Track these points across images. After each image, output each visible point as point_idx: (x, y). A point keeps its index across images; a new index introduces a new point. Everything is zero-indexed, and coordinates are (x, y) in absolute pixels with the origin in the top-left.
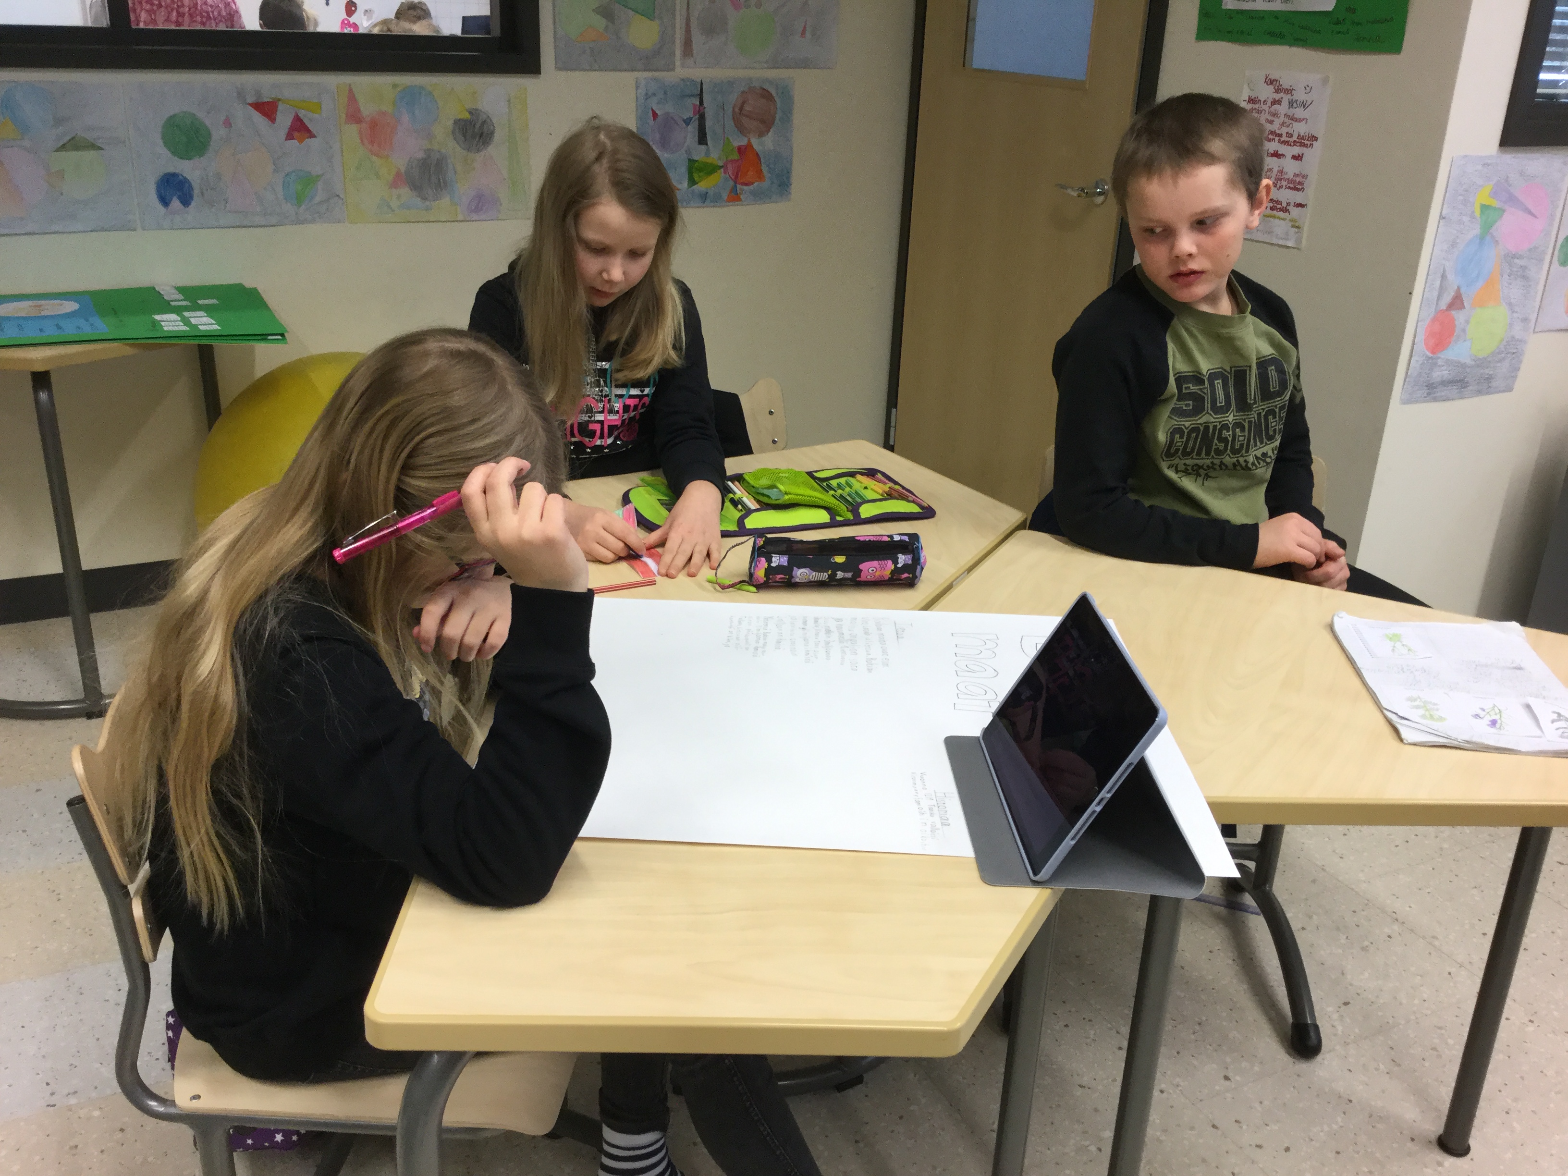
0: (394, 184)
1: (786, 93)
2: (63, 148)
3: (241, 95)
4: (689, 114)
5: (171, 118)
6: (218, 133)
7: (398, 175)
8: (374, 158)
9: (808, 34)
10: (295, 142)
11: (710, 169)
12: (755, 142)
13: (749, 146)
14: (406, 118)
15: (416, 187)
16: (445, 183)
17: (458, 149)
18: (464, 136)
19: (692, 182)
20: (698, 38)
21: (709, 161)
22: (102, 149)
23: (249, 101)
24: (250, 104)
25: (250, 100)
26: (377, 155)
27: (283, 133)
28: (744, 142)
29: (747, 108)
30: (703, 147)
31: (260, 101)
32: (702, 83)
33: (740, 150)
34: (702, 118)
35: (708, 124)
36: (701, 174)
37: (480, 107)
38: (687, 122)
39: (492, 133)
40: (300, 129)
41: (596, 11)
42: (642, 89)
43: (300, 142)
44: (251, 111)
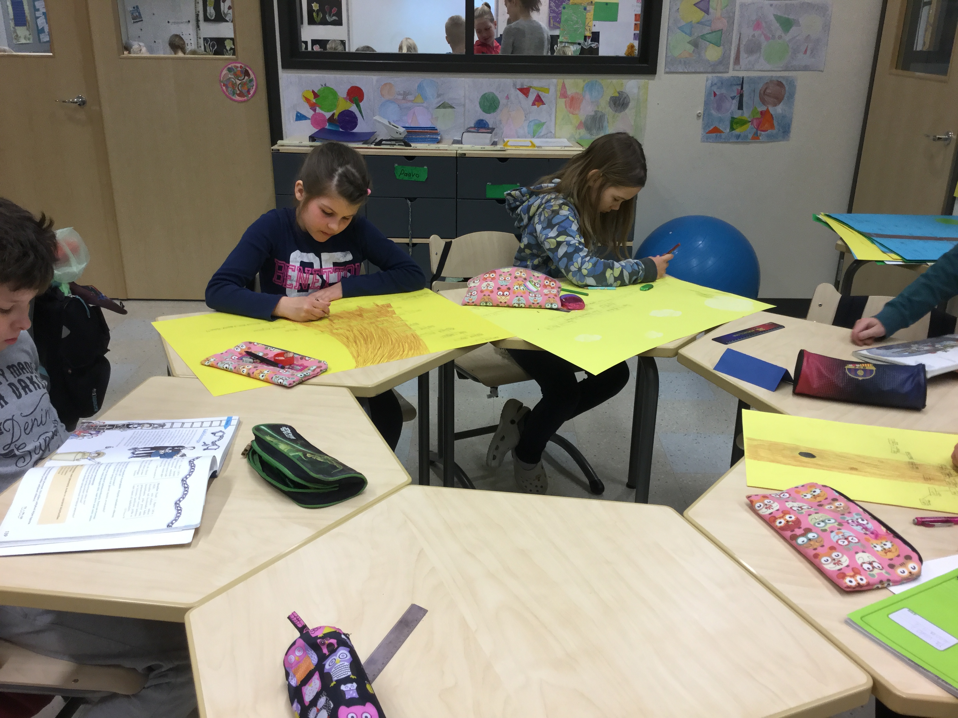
0: (578, 127)
1: (792, 83)
2: (439, 107)
3: (515, 85)
4: (734, 94)
5: (484, 94)
6: (503, 101)
7: (581, 123)
8: (571, 115)
9: (809, 52)
10: (536, 106)
11: (743, 123)
12: (771, 110)
13: (768, 111)
14: (588, 96)
15: (589, 128)
16: (602, 127)
17: (611, 111)
18: (615, 104)
19: (732, 129)
20: (743, 55)
21: (743, 118)
22: (454, 108)
23: (518, 87)
24: (518, 89)
26: (573, 114)
27: (531, 103)
28: (764, 108)
29: (768, 91)
30: (740, 111)
31: (523, 87)
32: (743, 78)
33: (761, 113)
34: (741, 96)
35: (745, 99)
36: (738, 125)
37: (624, 91)
38: (733, 98)
39: (629, 103)
40: (539, 100)
41: (689, 43)
42: (710, 82)
43: (538, 106)
44: (518, 91)
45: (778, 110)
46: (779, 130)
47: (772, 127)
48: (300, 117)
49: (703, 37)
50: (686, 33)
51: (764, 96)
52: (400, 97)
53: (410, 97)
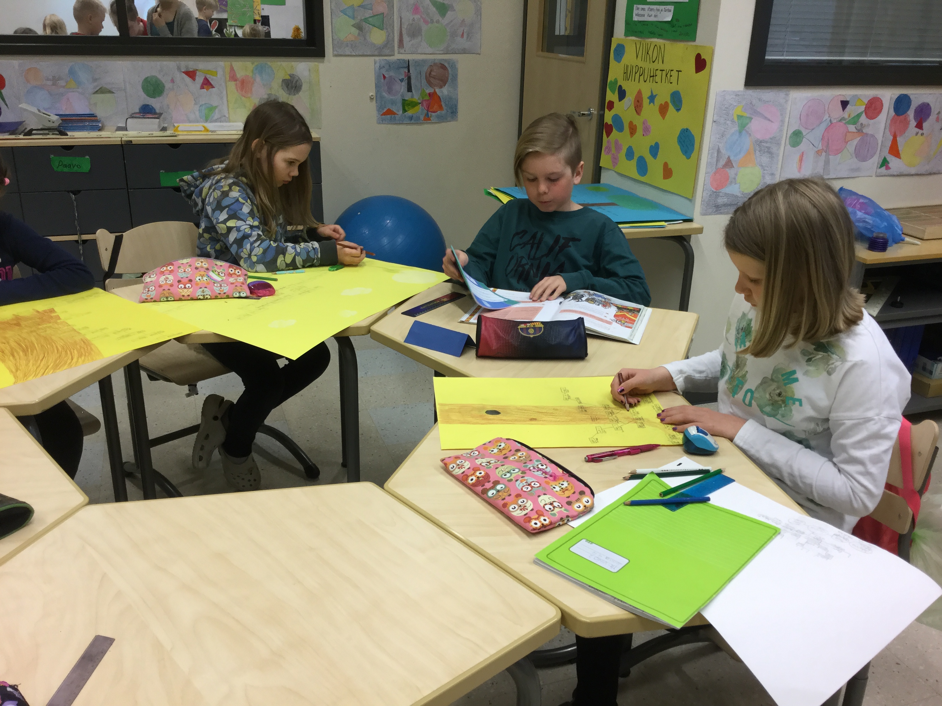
1: (453, 65)
2: (96, 92)
3: (179, 68)
4: (403, 77)
5: (147, 78)
6: (168, 85)
8: (243, 98)
9: (465, 35)
11: (413, 104)
12: (437, 90)
13: (435, 93)
14: (258, 79)
17: (284, 94)
18: (287, 87)
19: (405, 111)
20: (406, 39)
21: (414, 100)
22: (113, 93)
23: (183, 70)
24: (183, 72)
26: (245, 97)
27: (199, 86)
28: (432, 91)
29: (433, 73)
30: (410, 93)
31: (188, 70)
32: (409, 61)
33: (429, 94)
34: (409, 79)
35: (413, 82)
36: (410, 107)
37: (295, 73)
38: (402, 80)
39: (301, 86)
40: (207, 84)
41: (353, 26)
42: (378, 65)
43: (207, 90)
44: (184, 75)
45: (444, 92)
46: (448, 111)
47: (441, 108)
49: (366, 20)
50: (349, 16)
51: (430, 78)
52: (49, 83)
53: (62, 83)
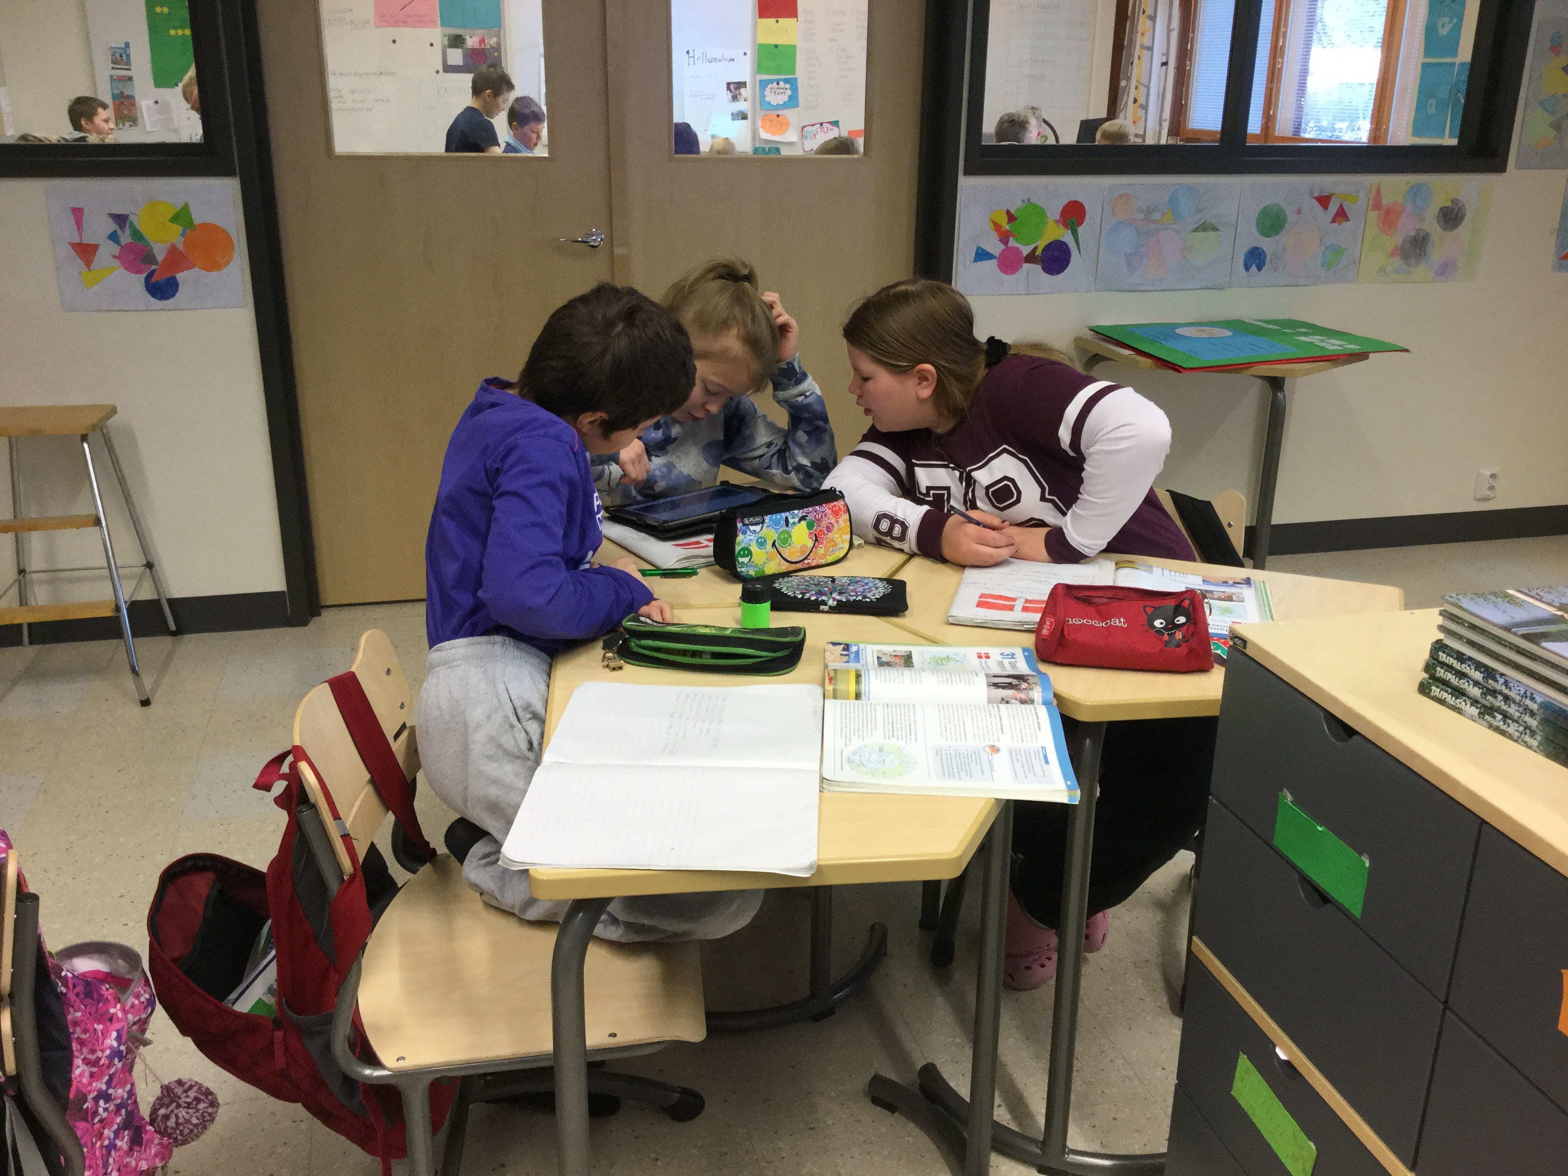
0: (1392, 254)
2: (1196, 230)
3: (1309, 190)
5: (1266, 207)
6: (1291, 217)
7: (1396, 247)
8: (1383, 236)
10: (1336, 224)
14: (1409, 207)
15: (1406, 257)
16: (1425, 254)
17: (1439, 228)
18: (1445, 219)
22: (1218, 230)
24: (1315, 198)
25: (1316, 195)
26: (1386, 235)
27: (1330, 219)
31: (1321, 195)
37: (1459, 198)
39: (1464, 216)
40: (1341, 215)
41: (1550, 125)
43: (1339, 224)
44: (1315, 202)
48: (982, 255)
50: (1547, 111)
52: (1141, 216)
53: (1157, 216)
